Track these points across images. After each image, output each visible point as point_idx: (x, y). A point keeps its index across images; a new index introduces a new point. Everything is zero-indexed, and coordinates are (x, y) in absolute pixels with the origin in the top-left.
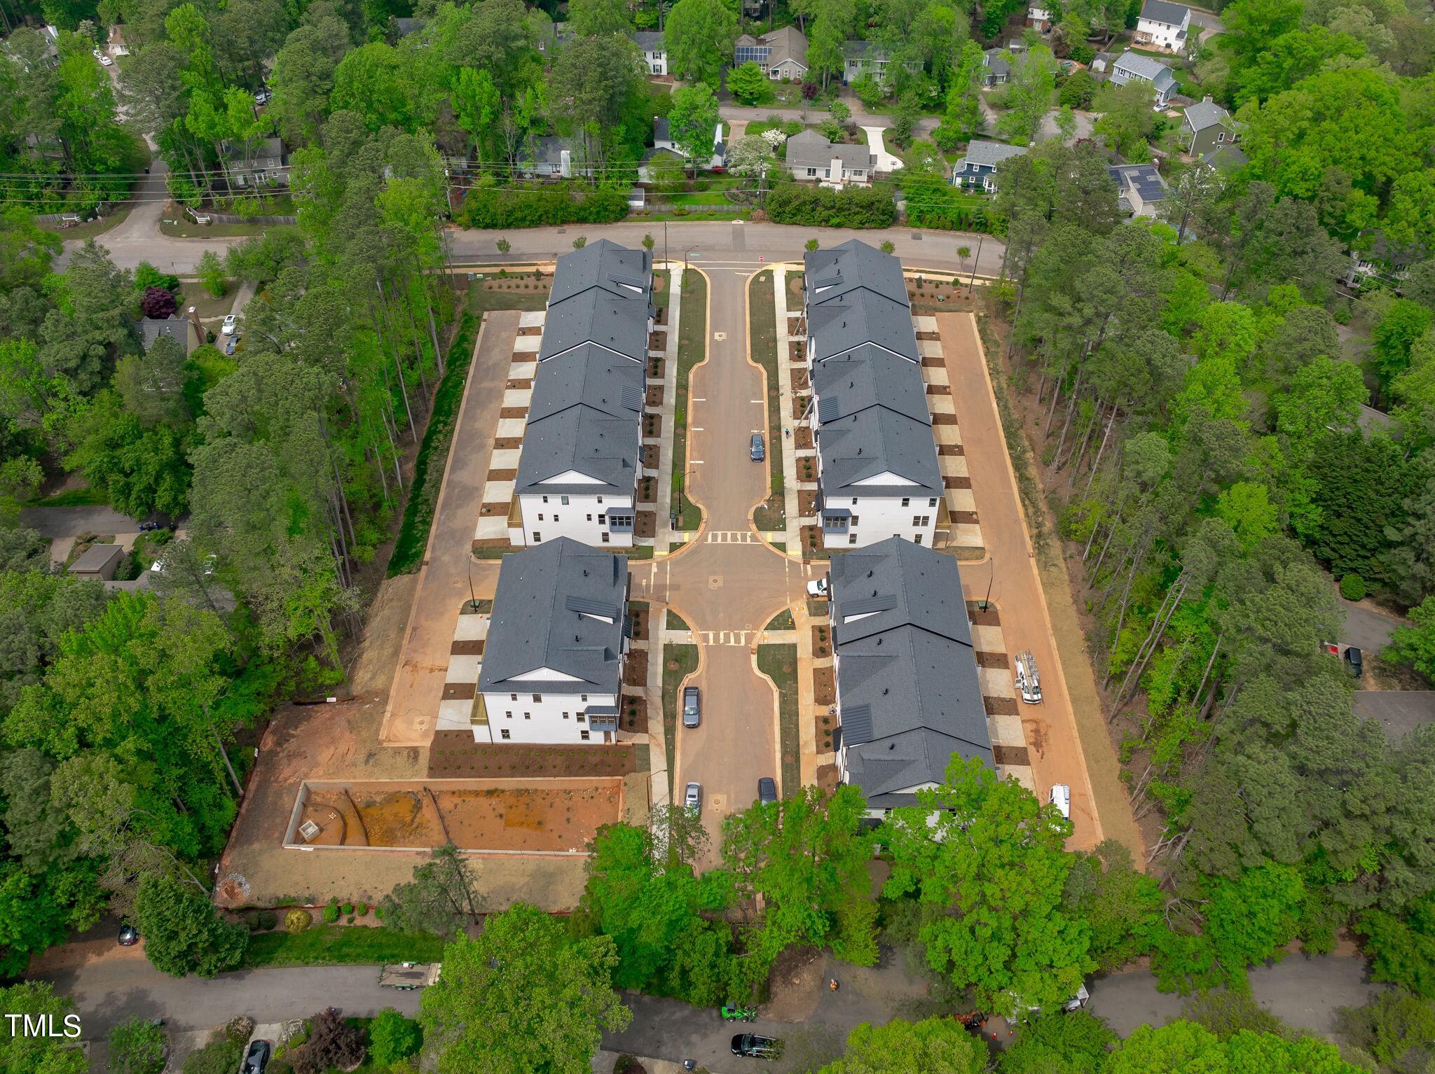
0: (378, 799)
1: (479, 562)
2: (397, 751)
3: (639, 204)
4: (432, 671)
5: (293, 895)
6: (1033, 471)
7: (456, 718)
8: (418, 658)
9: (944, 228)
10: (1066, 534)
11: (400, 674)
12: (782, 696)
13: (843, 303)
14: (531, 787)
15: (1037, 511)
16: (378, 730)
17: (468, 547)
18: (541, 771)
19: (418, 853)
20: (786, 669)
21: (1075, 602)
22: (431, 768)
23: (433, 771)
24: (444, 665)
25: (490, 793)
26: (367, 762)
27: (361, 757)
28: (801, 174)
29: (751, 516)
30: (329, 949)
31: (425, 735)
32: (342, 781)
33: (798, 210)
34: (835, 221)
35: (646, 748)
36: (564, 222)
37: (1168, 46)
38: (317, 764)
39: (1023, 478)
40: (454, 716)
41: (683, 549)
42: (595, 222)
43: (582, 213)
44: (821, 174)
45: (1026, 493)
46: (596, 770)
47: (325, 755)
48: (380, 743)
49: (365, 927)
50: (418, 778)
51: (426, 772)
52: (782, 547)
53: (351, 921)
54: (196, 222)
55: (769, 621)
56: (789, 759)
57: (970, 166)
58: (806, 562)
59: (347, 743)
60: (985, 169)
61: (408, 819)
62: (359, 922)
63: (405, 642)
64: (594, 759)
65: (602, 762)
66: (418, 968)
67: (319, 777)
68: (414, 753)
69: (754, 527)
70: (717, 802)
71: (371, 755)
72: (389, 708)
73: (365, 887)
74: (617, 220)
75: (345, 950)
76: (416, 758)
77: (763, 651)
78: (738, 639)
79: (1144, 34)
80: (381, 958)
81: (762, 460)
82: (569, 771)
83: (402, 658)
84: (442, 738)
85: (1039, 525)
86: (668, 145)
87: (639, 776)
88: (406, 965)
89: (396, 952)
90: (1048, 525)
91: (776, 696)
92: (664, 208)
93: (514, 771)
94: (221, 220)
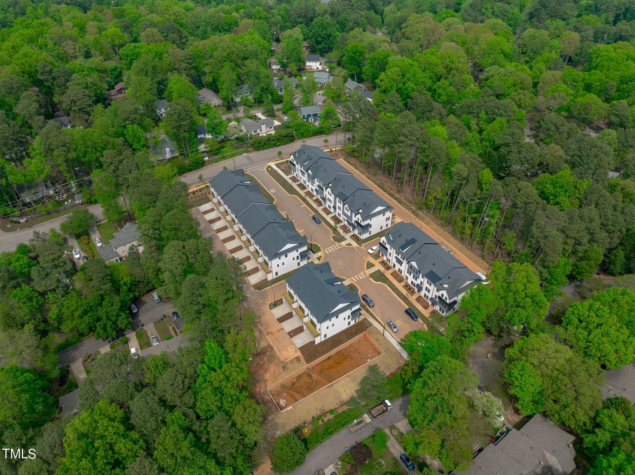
0: (295, 380)
1: (260, 291)
2: (292, 361)
3: (206, 158)
4: (278, 332)
5: (296, 425)
6: (397, 196)
7: (301, 341)
8: (270, 330)
9: (311, 136)
10: (420, 209)
11: (268, 338)
12: (388, 285)
13: (318, 164)
14: (339, 350)
15: (407, 206)
16: (279, 359)
17: (252, 289)
18: (341, 343)
19: (327, 388)
20: (383, 277)
21: (438, 225)
22: (306, 361)
23: (308, 361)
24: (281, 328)
25: (329, 358)
26: (284, 370)
27: (281, 370)
28: (253, 133)
29: (333, 240)
30: (324, 434)
31: (296, 351)
32: (280, 382)
33: (265, 144)
34: (278, 144)
35: (365, 319)
36: (184, 173)
37: (318, 68)
38: (267, 381)
39: (396, 199)
40: (301, 340)
41: (322, 258)
42: (196, 169)
43: (190, 167)
44: (259, 131)
45: (400, 202)
46: (356, 333)
47: (267, 376)
48: (284, 362)
49: (329, 420)
50: (304, 366)
51: (305, 363)
52: (349, 244)
53: (323, 421)
54: (20, 223)
55: (366, 267)
56: (406, 301)
57: (304, 116)
58: (361, 246)
59: (272, 368)
60: (309, 116)
61: (310, 381)
62: (326, 419)
63: (260, 327)
64: (354, 330)
65: (357, 330)
66: (359, 420)
67: (271, 384)
68: (298, 359)
69: (336, 242)
70: (398, 323)
71: (284, 368)
72: (276, 350)
73: (319, 408)
74: (203, 166)
75: (329, 430)
76: (299, 360)
77: (372, 275)
78: (361, 276)
79: (309, 66)
80: (343, 425)
81: (321, 222)
82: (349, 338)
83: (265, 333)
84: (303, 349)
85: (411, 209)
86: (203, 136)
87: (371, 328)
88: (355, 421)
89: (346, 420)
90: (414, 208)
91: (387, 286)
92: (216, 157)
93: (333, 347)
94: (32, 218)
